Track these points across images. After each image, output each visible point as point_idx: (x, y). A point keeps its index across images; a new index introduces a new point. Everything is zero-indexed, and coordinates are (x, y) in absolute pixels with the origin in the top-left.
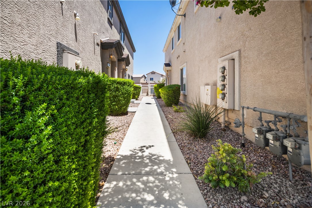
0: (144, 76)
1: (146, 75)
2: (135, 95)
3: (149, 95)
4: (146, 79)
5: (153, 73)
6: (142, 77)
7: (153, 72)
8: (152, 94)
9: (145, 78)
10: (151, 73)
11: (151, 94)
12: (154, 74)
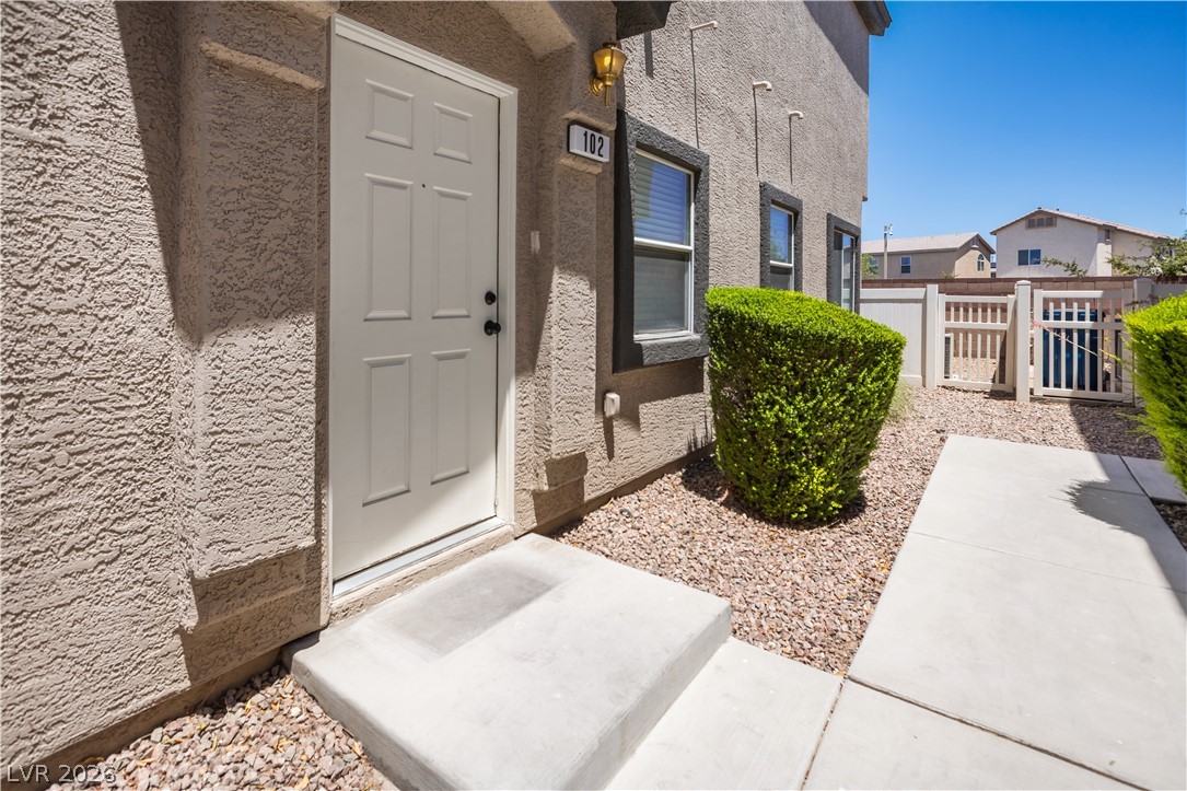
0: (978, 240)
1: (994, 233)
2: (790, 456)
3: (1022, 394)
4: (994, 258)
5: (1041, 220)
6: (966, 248)
7: (1040, 212)
8: (1064, 391)
9: (987, 250)
10: (1024, 223)
11: (1051, 390)
12: (1050, 229)
